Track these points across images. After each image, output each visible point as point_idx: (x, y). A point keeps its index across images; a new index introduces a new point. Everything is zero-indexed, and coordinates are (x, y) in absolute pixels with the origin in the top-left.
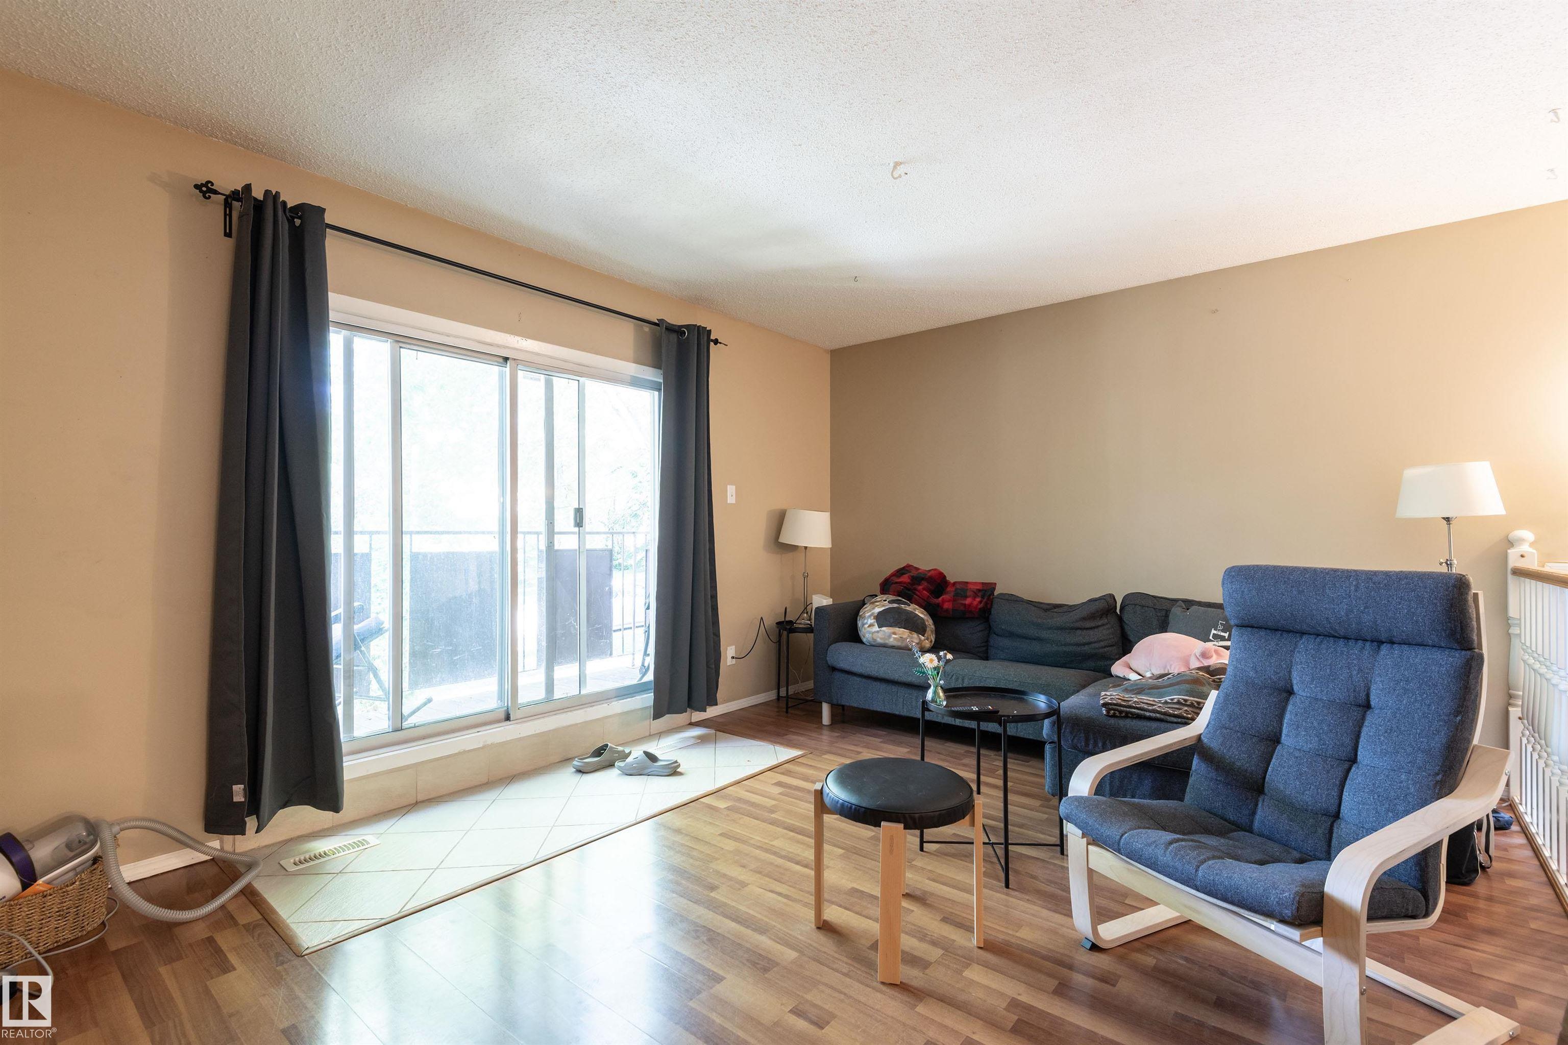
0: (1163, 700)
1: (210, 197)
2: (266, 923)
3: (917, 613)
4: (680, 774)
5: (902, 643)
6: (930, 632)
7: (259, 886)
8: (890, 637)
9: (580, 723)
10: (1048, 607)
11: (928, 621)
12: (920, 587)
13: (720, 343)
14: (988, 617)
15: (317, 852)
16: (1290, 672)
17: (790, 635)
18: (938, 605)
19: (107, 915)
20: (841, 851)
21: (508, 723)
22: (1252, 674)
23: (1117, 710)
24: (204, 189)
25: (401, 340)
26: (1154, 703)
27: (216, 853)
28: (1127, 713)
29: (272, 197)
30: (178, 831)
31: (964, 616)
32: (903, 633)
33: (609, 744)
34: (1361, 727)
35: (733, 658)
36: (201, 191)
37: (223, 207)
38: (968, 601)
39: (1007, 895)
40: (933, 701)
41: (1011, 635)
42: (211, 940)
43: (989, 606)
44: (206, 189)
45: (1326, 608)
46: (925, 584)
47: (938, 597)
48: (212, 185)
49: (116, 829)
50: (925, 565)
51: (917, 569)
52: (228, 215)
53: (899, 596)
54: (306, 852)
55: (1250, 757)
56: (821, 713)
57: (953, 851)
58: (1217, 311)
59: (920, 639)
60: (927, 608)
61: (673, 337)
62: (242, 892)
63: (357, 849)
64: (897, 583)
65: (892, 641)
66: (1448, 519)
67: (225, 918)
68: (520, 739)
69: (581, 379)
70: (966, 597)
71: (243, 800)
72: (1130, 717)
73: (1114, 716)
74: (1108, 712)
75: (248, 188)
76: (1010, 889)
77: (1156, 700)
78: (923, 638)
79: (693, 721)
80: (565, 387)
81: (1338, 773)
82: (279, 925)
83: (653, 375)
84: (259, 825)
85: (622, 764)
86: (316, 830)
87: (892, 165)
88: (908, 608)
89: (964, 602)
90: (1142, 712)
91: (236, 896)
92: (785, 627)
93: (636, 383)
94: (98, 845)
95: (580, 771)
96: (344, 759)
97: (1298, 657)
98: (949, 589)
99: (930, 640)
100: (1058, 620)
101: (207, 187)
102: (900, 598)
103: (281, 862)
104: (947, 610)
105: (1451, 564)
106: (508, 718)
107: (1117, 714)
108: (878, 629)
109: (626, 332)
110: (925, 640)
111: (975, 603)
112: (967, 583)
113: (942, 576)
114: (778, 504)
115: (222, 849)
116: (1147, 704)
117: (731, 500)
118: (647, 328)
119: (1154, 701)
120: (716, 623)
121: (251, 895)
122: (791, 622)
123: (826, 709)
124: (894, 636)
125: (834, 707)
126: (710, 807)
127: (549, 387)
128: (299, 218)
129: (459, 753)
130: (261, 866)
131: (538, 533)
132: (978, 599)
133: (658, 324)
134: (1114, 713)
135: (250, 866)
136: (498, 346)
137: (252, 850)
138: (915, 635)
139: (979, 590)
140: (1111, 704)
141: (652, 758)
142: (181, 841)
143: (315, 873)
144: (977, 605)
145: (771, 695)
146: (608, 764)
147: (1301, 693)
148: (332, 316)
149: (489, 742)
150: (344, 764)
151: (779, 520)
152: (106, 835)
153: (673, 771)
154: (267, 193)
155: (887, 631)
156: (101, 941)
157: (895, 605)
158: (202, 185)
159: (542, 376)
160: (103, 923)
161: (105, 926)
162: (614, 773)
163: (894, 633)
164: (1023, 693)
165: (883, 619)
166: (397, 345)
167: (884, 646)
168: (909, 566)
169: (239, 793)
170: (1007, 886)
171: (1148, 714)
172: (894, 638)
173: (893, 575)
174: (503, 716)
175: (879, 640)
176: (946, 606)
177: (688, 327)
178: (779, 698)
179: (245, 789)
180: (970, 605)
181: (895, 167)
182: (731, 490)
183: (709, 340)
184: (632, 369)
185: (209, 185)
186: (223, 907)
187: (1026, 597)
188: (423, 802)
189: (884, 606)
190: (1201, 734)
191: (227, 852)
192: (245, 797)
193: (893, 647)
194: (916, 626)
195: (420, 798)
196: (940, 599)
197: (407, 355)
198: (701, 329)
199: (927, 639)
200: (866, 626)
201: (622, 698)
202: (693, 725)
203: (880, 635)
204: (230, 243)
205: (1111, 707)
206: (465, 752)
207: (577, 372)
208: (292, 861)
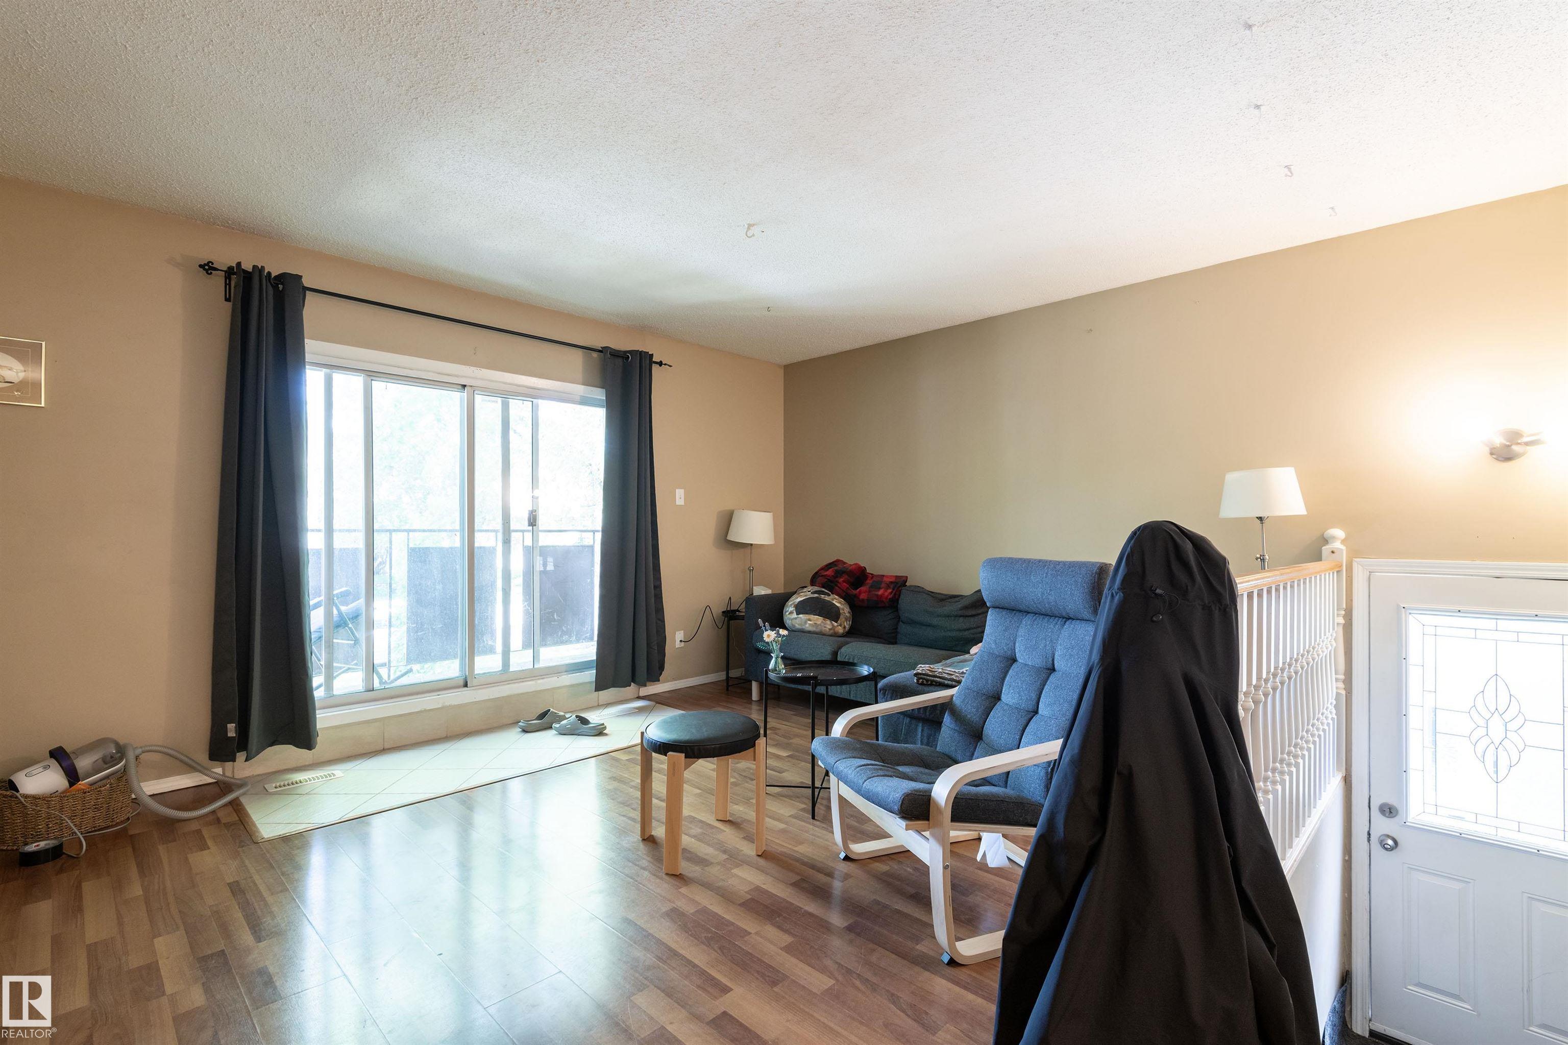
0: (961, 671)
1: (211, 273)
2: (240, 823)
3: (834, 602)
4: (606, 735)
5: (816, 628)
6: (844, 619)
7: (243, 800)
8: (806, 623)
9: (531, 692)
10: (943, 597)
11: (843, 610)
12: (841, 580)
13: (665, 364)
14: (897, 606)
15: (294, 781)
16: (1015, 644)
17: (731, 622)
18: (855, 596)
19: (132, 813)
20: (698, 791)
21: (466, 689)
22: (993, 646)
23: (924, 679)
24: (207, 267)
25: (371, 374)
26: (953, 673)
27: (221, 778)
28: (932, 681)
29: (258, 270)
30: (188, 757)
31: (876, 605)
32: (818, 620)
33: (551, 710)
34: (1044, 685)
35: (681, 641)
36: (204, 269)
37: (224, 278)
38: (880, 592)
39: (814, 825)
40: (774, 670)
41: (912, 622)
42: (199, 832)
43: (897, 597)
44: (208, 268)
45: (1031, 591)
46: (845, 577)
47: (856, 589)
48: (213, 264)
49: (138, 751)
50: (850, 560)
51: (845, 563)
52: (227, 284)
53: (823, 587)
54: (288, 780)
55: (977, 711)
56: (751, 690)
57: (791, 794)
58: (1091, 331)
59: (833, 625)
60: (847, 598)
61: (619, 362)
62: (231, 803)
63: (325, 779)
64: (822, 576)
65: (808, 626)
66: (1260, 519)
67: (214, 819)
68: (476, 703)
69: (535, 401)
70: (880, 588)
71: (235, 735)
72: (933, 685)
73: (922, 684)
74: (918, 680)
75: (239, 264)
76: (816, 820)
77: (957, 671)
78: (836, 624)
79: (641, 694)
80: (520, 409)
81: (1023, 721)
82: (247, 822)
83: (600, 394)
84: (247, 756)
85: (558, 726)
86: (298, 765)
87: (746, 226)
88: (827, 598)
89: (877, 593)
90: (943, 681)
91: (225, 805)
92: (730, 615)
93: (585, 401)
94: (125, 760)
95: (525, 731)
96: (317, 712)
97: (1022, 632)
98: (868, 581)
99: (843, 626)
100: (949, 608)
101: (209, 266)
102: (823, 589)
103: (265, 786)
104: (863, 600)
105: (1263, 559)
106: (466, 685)
107: (925, 682)
108: (796, 616)
109: (577, 359)
110: (838, 626)
111: (886, 594)
112: (883, 576)
113: (862, 570)
114: (729, 506)
115: (224, 775)
116: (948, 674)
117: (680, 501)
118: (595, 355)
119: (955, 672)
120: (660, 610)
121: (236, 807)
122: (734, 611)
123: (755, 686)
124: (809, 622)
125: (761, 685)
126: (616, 760)
127: (505, 408)
128: (282, 284)
129: (421, 712)
130: (249, 786)
131: (496, 531)
132: (890, 591)
133: (603, 351)
134: (923, 682)
135: (240, 786)
136: (457, 376)
137: (247, 777)
138: (828, 622)
139: (891, 582)
140: (920, 674)
141: (584, 721)
142: (191, 767)
143: (288, 793)
144: (888, 596)
145: (722, 676)
146: (546, 726)
147: (1020, 661)
148: (308, 357)
149: (447, 704)
150: (317, 716)
151: (727, 520)
152: (131, 755)
153: (600, 732)
154: (254, 267)
155: (803, 618)
156: (125, 829)
157: (816, 595)
158: (205, 265)
159: (500, 399)
160: (128, 819)
161: (129, 819)
162: (552, 732)
163: (810, 620)
164: (854, 664)
165: (801, 608)
166: (369, 379)
167: (802, 631)
168: (838, 561)
169: (232, 730)
170: (813, 818)
171: (946, 682)
172: (809, 624)
173: (822, 569)
174: (462, 683)
175: (797, 626)
176: (863, 596)
177: (631, 352)
178: (728, 678)
179: (236, 727)
180: (881, 596)
181: (749, 228)
182: (680, 494)
183: (652, 362)
184: (580, 390)
185: (210, 264)
186: (213, 812)
187: (928, 588)
188: (389, 749)
189: (806, 596)
190: (953, 695)
191: (226, 777)
192: (236, 733)
193: (809, 632)
194: (831, 613)
195: (387, 746)
196: (858, 590)
197: (378, 386)
198: (643, 354)
199: (841, 625)
200: (787, 613)
201: (571, 672)
202: (639, 698)
203: (797, 621)
204: (230, 304)
205: (920, 676)
206: (426, 711)
207: (532, 394)
208: (274, 785)
